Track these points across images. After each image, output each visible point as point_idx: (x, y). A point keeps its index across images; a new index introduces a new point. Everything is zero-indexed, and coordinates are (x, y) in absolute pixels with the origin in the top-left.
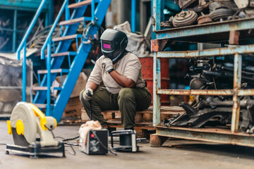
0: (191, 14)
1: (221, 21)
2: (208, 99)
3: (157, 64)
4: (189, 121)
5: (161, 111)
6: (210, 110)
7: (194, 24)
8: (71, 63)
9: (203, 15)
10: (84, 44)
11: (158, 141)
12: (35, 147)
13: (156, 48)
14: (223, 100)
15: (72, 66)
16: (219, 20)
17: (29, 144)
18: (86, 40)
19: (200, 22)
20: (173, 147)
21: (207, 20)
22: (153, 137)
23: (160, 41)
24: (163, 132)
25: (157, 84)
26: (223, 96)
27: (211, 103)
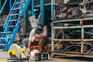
0: (65, 15)
1: (76, 17)
2: (71, 42)
3: (53, 31)
4: (65, 49)
5: (54, 46)
6: (72, 46)
7: (66, 18)
8: (14, 29)
9: (69, 15)
10: (19, 23)
11: (53, 56)
12: (20, 59)
13: (53, 25)
14: (76, 42)
15: (14, 30)
16: (75, 17)
17: (18, 58)
18: (19, 21)
19: (68, 17)
20: (58, 58)
21: (71, 17)
22: (52, 55)
23: (54, 23)
24: (55, 53)
25: (53, 37)
26: (76, 41)
27: (72, 43)
